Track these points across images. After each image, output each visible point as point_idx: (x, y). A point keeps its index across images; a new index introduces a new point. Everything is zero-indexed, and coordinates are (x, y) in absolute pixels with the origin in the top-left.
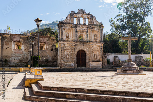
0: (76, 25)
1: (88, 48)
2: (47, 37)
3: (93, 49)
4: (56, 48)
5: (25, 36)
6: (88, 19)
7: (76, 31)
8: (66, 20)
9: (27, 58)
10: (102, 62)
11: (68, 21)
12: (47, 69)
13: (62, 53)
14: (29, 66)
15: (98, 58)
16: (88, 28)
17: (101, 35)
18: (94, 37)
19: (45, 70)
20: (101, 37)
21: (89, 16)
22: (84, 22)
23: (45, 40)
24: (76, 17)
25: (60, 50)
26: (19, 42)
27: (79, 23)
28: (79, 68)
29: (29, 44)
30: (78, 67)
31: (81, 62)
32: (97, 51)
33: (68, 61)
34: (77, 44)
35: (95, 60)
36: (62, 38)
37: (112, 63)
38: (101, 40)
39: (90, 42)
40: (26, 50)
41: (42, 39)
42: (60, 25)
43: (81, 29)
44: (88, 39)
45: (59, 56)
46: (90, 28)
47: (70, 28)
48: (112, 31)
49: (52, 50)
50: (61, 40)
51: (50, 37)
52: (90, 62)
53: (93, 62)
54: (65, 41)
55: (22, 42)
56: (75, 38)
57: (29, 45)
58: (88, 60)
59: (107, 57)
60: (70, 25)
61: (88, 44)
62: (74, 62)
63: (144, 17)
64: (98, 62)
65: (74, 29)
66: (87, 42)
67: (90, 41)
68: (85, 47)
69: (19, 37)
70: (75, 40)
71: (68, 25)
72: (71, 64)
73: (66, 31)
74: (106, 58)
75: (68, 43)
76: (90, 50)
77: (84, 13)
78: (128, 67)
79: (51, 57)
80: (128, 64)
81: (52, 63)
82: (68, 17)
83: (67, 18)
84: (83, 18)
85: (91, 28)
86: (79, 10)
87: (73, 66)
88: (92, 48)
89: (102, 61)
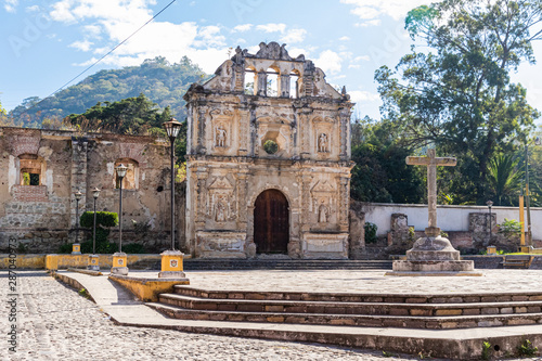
0: (255, 98)
1: (295, 185)
2: (144, 139)
3: (316, 188)
4: (177, 181)
5: (58, 137)
6: (296, 78)
7: (254, 122)
8: (217, 82)
9: (64, 219)
10: (346, 236)
11: (224, 85)
12: (144, 261)
13: (199, 200)
14: (76, 248)
15: (334, 220)
16: (298, 110)
17: (343, 135)
18: (319, 142)
19: (137, 263)
20: (343, 141)
21: (301, 68)
22: (282, 87)
23: (136, 149)
24: (254, 71)
25: (192, 189)
26: (35, 156)
27: (265, 92)
28: (263, 256)
29: (75, 166)
30: (258, 252)
31: (269, 233)
32: (330, 195)
33: (221, 231)
34: (257, 167)
35: (323, 229)
36: (200, 147)
37: (385, 238)
38: (346, 154)
39: (302, 160)
40: (63, 189)
41: (123, 149)
42: (193, 98)
43: (270, 113)
44: (298, 150)
45: (188, 214)
46: (306, 110)
47: (231, 109)
48: (387, 113)
49: (160, 189)
50: (199, 153)
51: (152, 141)
52: (305, 236)
53: (316, 236)
54: (211, 157)
55: (47, 159)
56: (249, 145)
57: (74, 171)
58: (298, 227)
59: (367, 215)
60: (230, 98)
61: (295, 167)
62: (244, 236)
63: (503, 66)
64: (333, 236)
65: (244, 112)
66: (293, 161)
67: (304, 156)
68: (284, 179)
69: (36, 140)
70: (249, 153)
71: (224, 99)
72: (234, 241)
73: (217, 122)
74: (362, 219)
75: (224, 164)
76: (303, 190)
77: (281, 55)
78: (426, 252)
79: (155, 216)
80: (427, 243)
81: (160, 237)
82: (225, 70)
83: (219, 72)
84: (278, 73)
85: (308, 110)
86: (263, 43)
87: (242, 248)
88: (312, 185)
89: (347, 230)
